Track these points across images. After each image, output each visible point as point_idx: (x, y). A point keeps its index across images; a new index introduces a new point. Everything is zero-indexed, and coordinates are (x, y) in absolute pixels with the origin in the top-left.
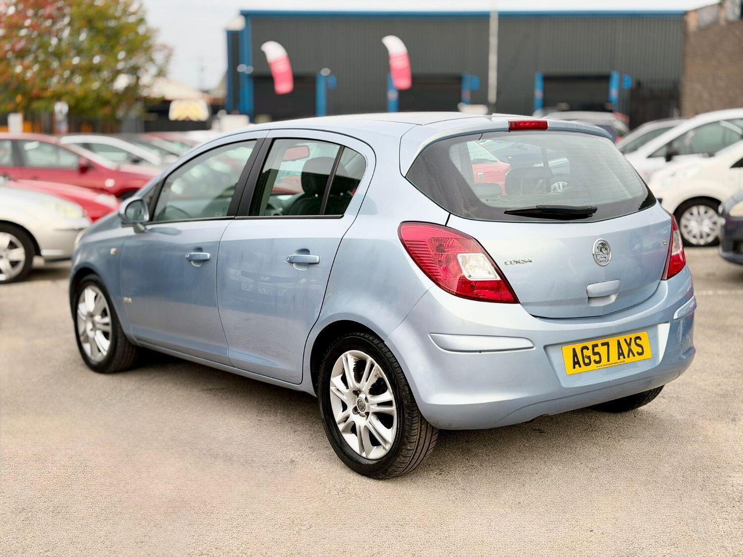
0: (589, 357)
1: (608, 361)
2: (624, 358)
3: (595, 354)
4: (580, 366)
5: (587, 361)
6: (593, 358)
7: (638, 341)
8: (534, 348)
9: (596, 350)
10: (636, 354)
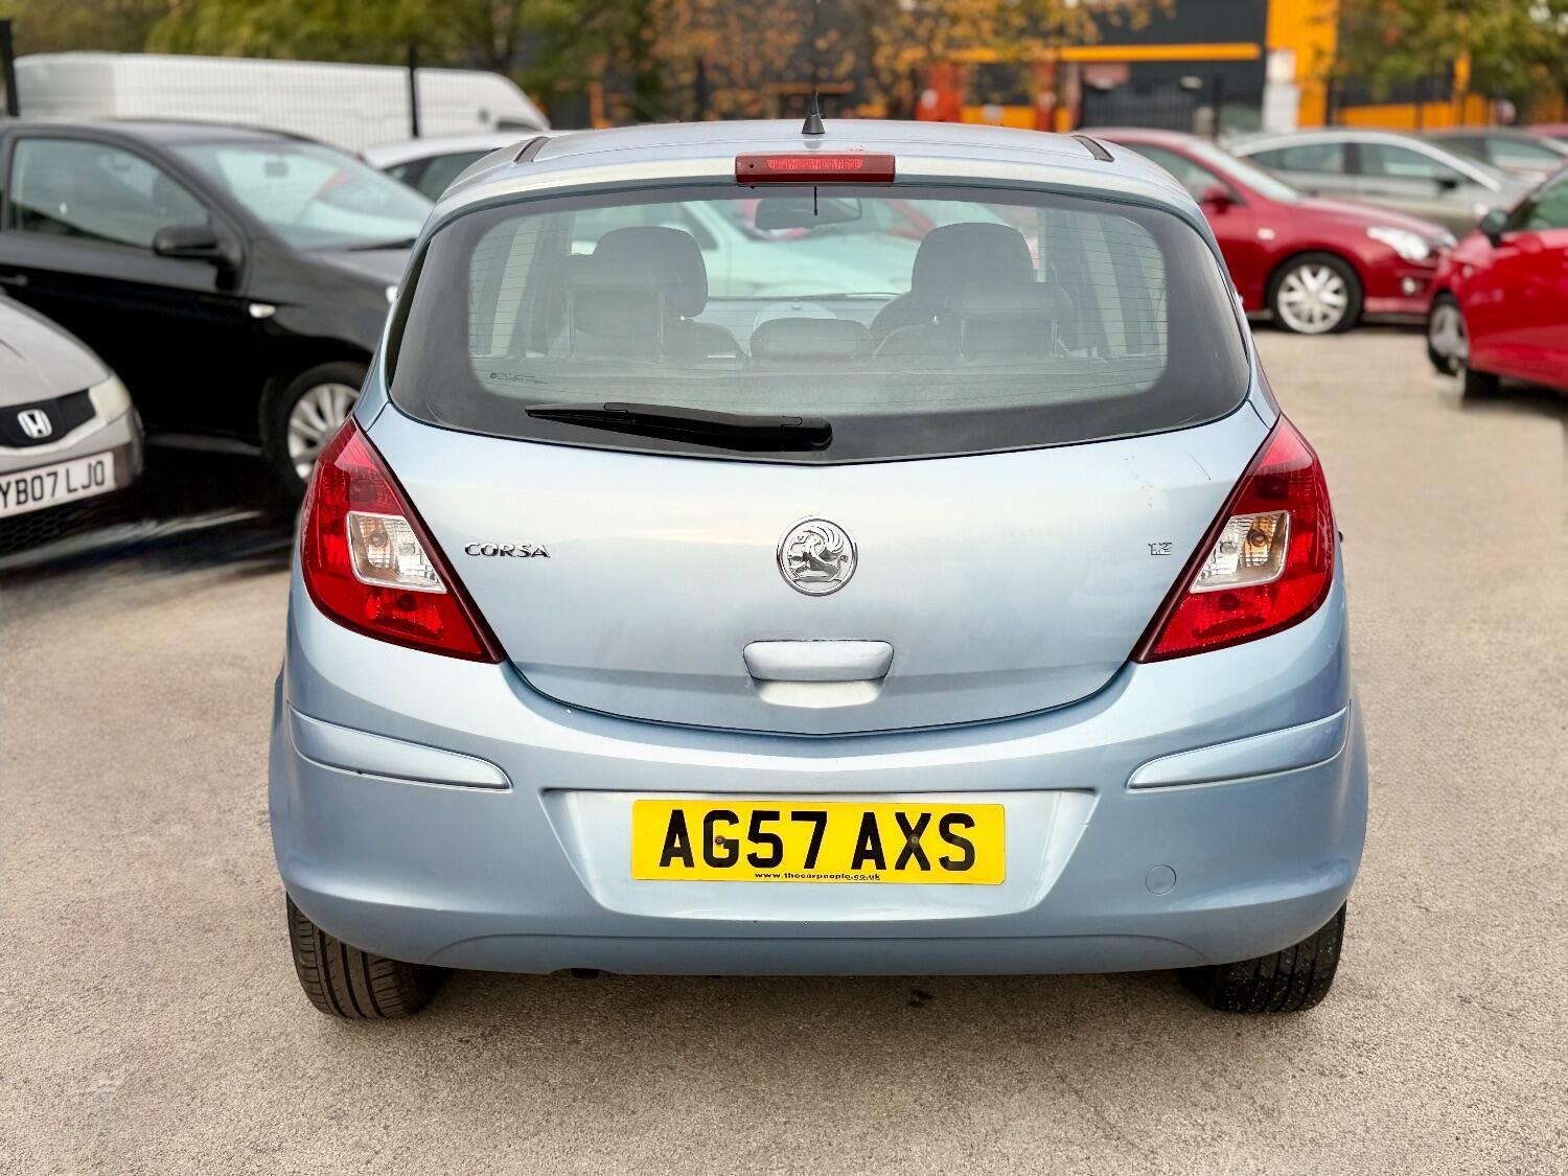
0: (733, 846)
1: (810, 863)
2: (881, 865)
3: (755, 836)
4: (689, 863)
5: (720, 852)
6: (747, 847)
7: (956, 829)
8: (508, 791)
9: (766, 827)
10: (934, 861)
